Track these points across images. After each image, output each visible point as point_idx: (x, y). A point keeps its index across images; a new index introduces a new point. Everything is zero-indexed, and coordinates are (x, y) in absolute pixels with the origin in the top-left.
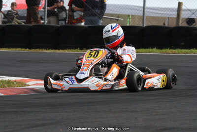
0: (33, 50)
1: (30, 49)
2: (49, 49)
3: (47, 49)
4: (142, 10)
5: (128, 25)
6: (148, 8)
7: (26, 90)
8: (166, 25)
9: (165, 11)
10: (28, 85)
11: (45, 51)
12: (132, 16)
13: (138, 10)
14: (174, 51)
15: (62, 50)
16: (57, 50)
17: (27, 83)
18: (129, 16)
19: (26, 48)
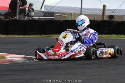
0: (10, 36)
1: (8, 35)
2: (20, 35)
3: (18, 35)
4: (80, 10)
5: (71, 19)
6: (84, 9)
7: (5, 61)
8: (96, 19)
9: (95, 10)
10: (7, 58)
11: (17, 36)
12: (73, 14)
13: (77, 10)
14: (101, 36)
15: (28, 35)
16: (25, 36)
17: (6, 57)
18: (71, 14)
19: (5, 35)
